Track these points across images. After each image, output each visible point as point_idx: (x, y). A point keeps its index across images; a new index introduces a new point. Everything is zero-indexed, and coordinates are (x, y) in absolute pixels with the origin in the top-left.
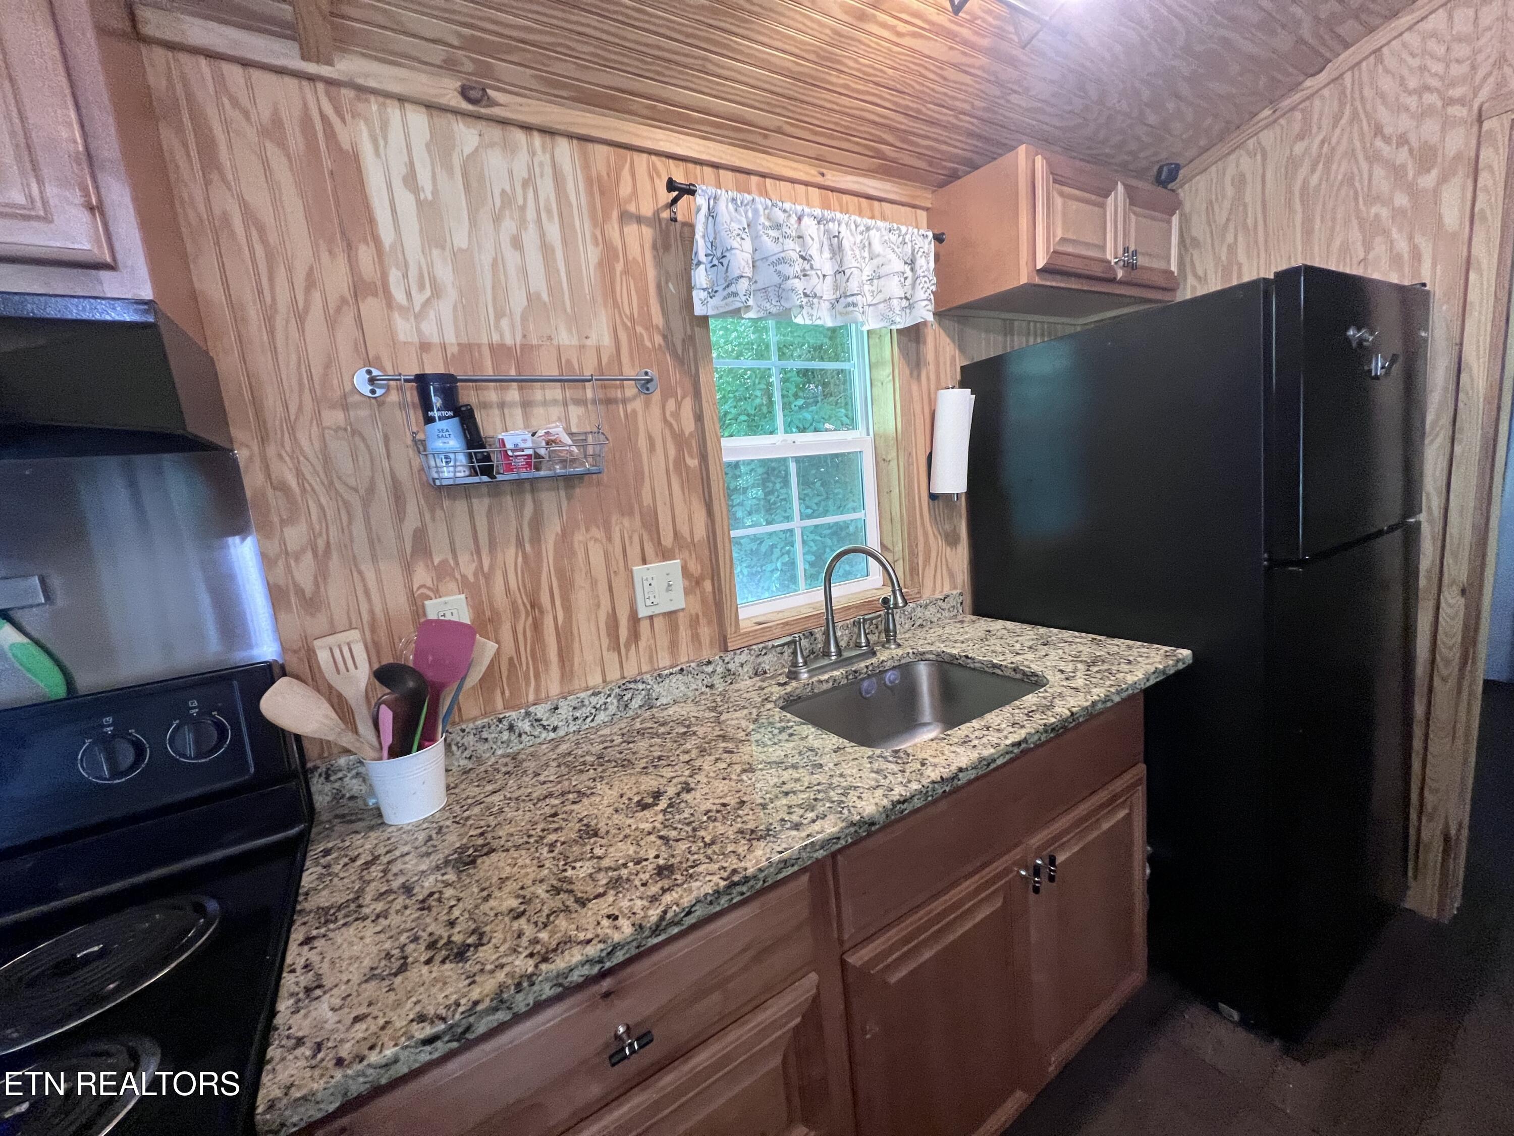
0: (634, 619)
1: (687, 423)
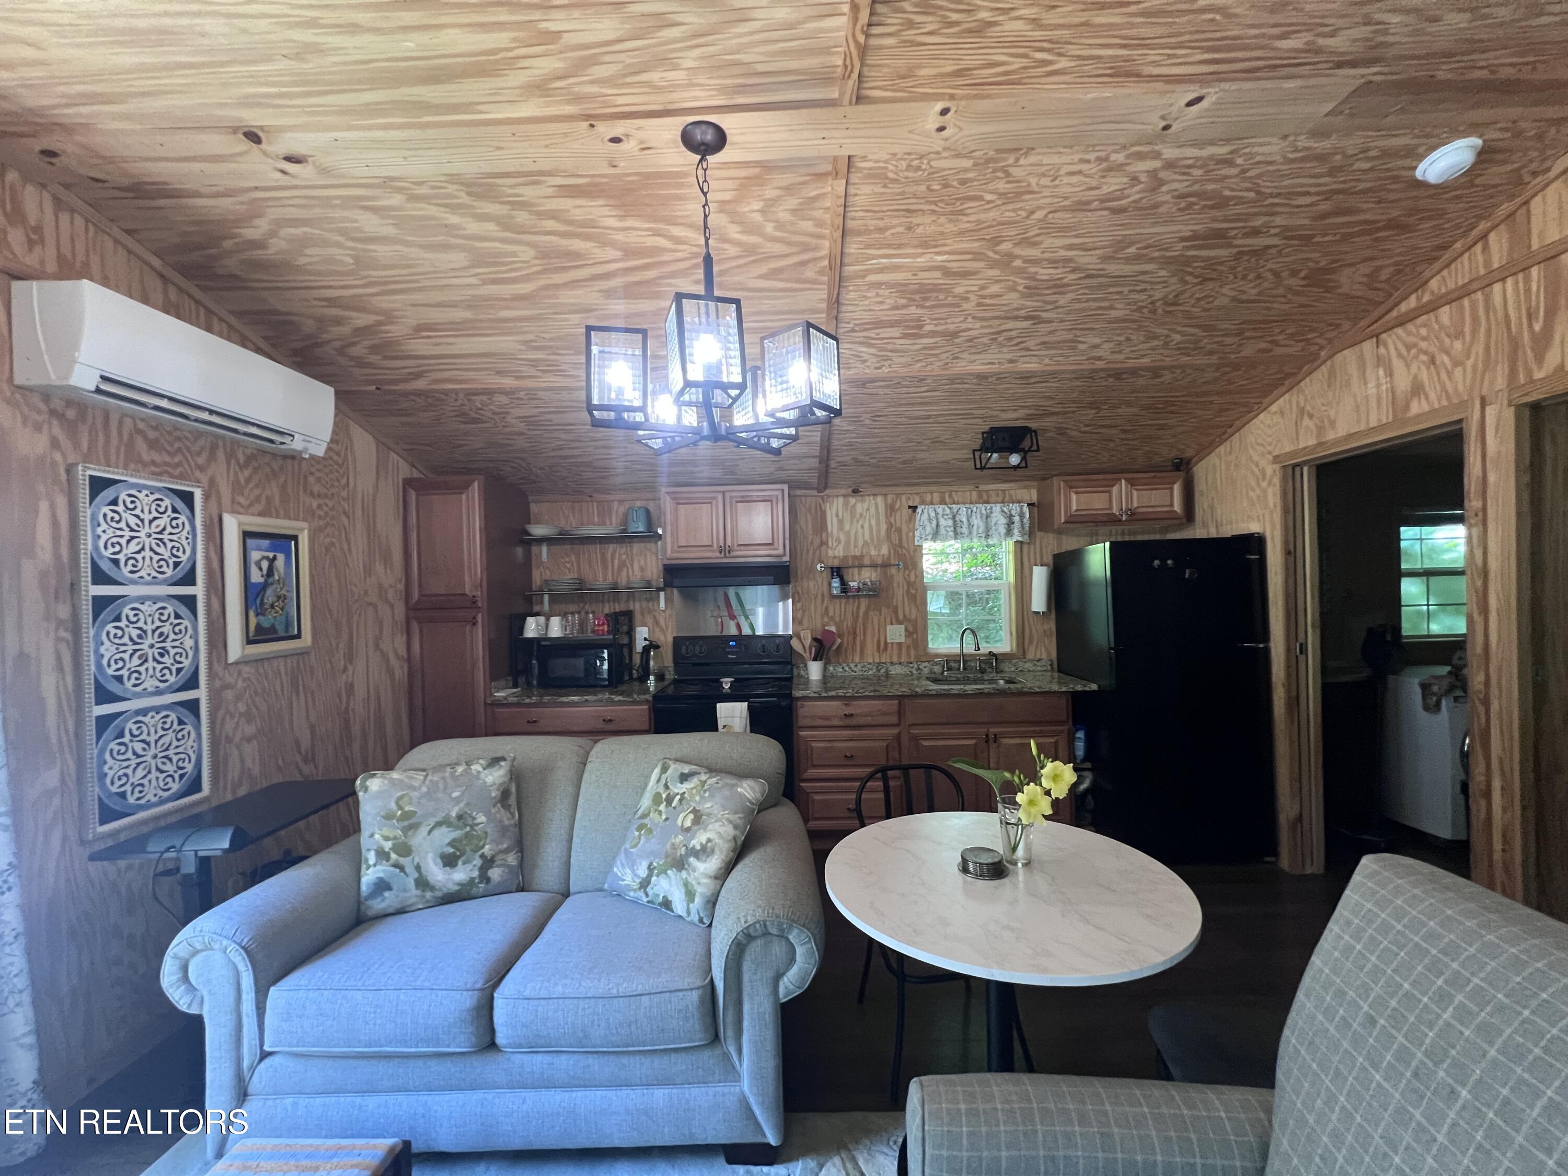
0: (886, 643)
1: (912, 578)
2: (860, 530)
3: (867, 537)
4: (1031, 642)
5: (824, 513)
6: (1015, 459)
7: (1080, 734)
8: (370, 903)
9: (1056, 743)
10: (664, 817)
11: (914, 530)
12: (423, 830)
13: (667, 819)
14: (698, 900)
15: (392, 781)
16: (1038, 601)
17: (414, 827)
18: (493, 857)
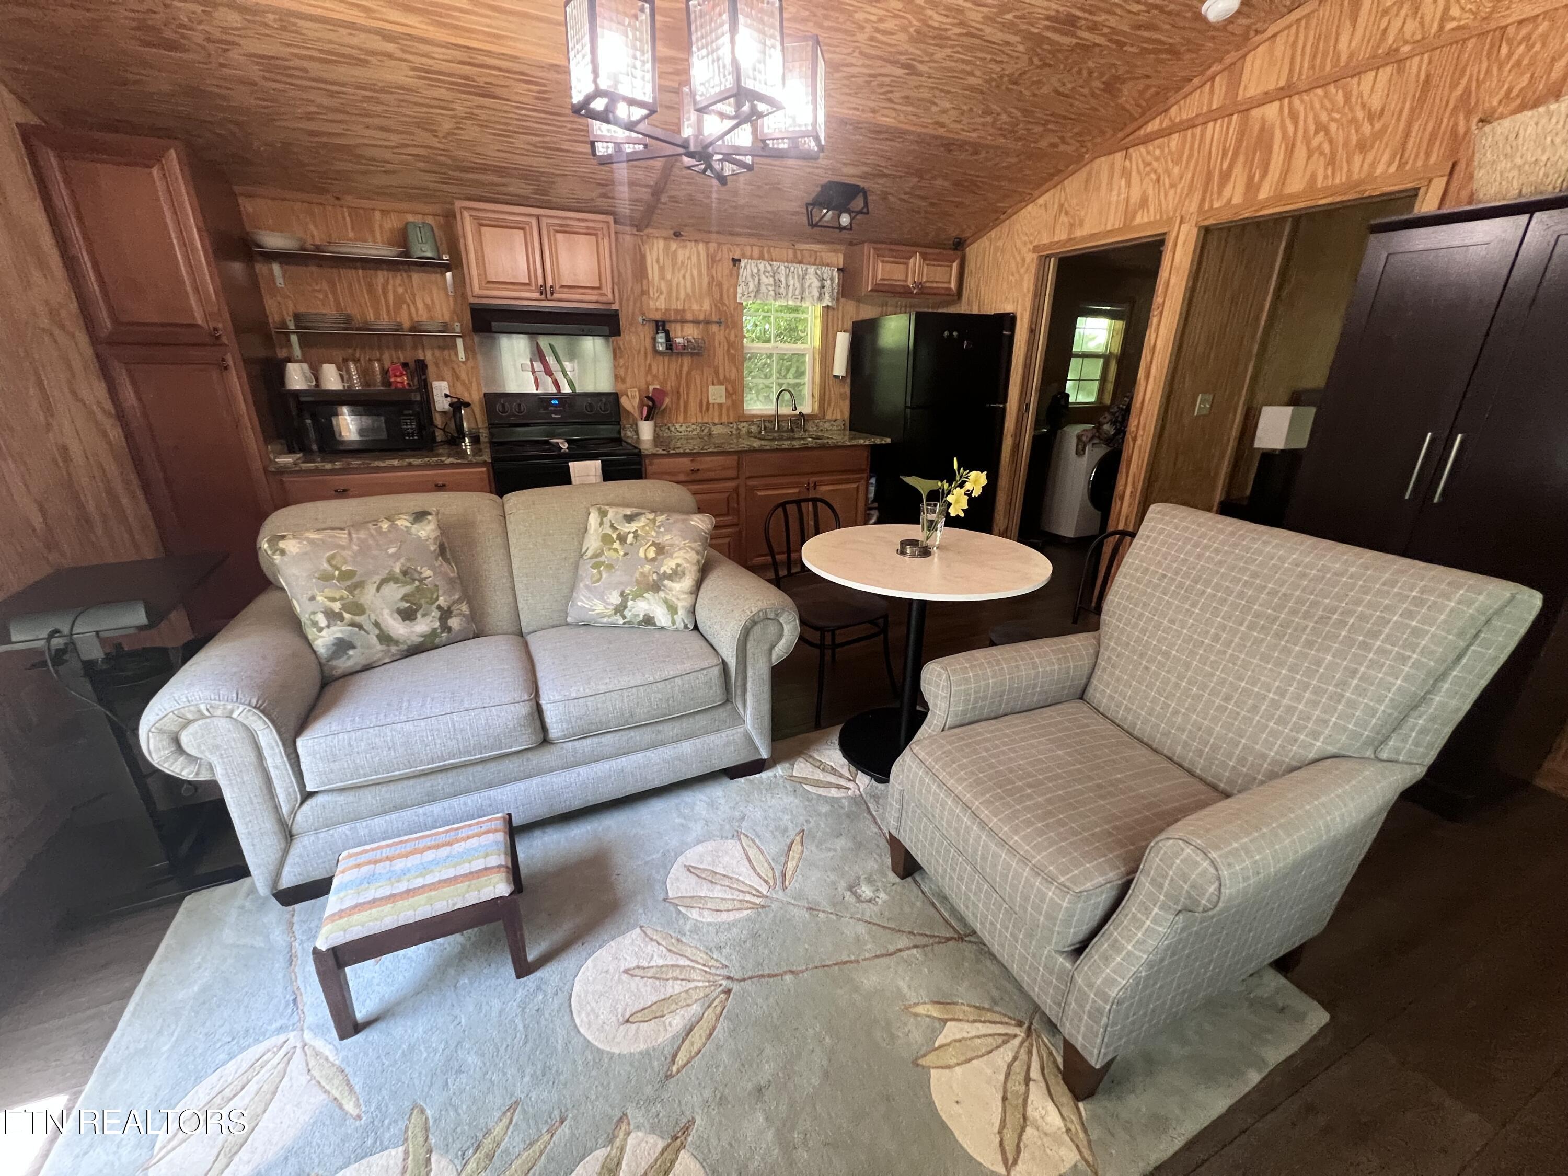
0: (708, 403)
1: (732, 338)
2: (682, 282)
3: (689, 290)
4: (829, 404)
5: (643, 258)
6: (845, 220)
7: (873, 481)
8: (334, 663)
9: (858, 487)
10: (622, 553)
11: (736, 285)
12: (371, 589)
13: (626, 554)
14: (681, 612)
15: (312, 542)
16: (840, 367)
17: (360, 585)
18: (449, 608)
